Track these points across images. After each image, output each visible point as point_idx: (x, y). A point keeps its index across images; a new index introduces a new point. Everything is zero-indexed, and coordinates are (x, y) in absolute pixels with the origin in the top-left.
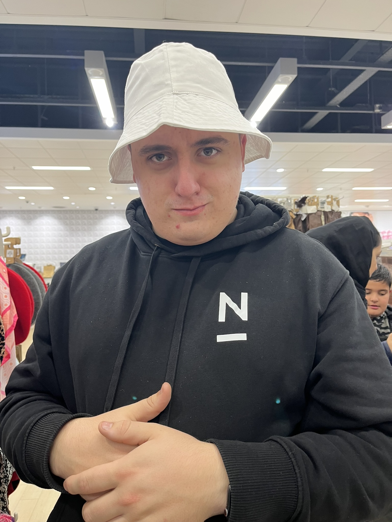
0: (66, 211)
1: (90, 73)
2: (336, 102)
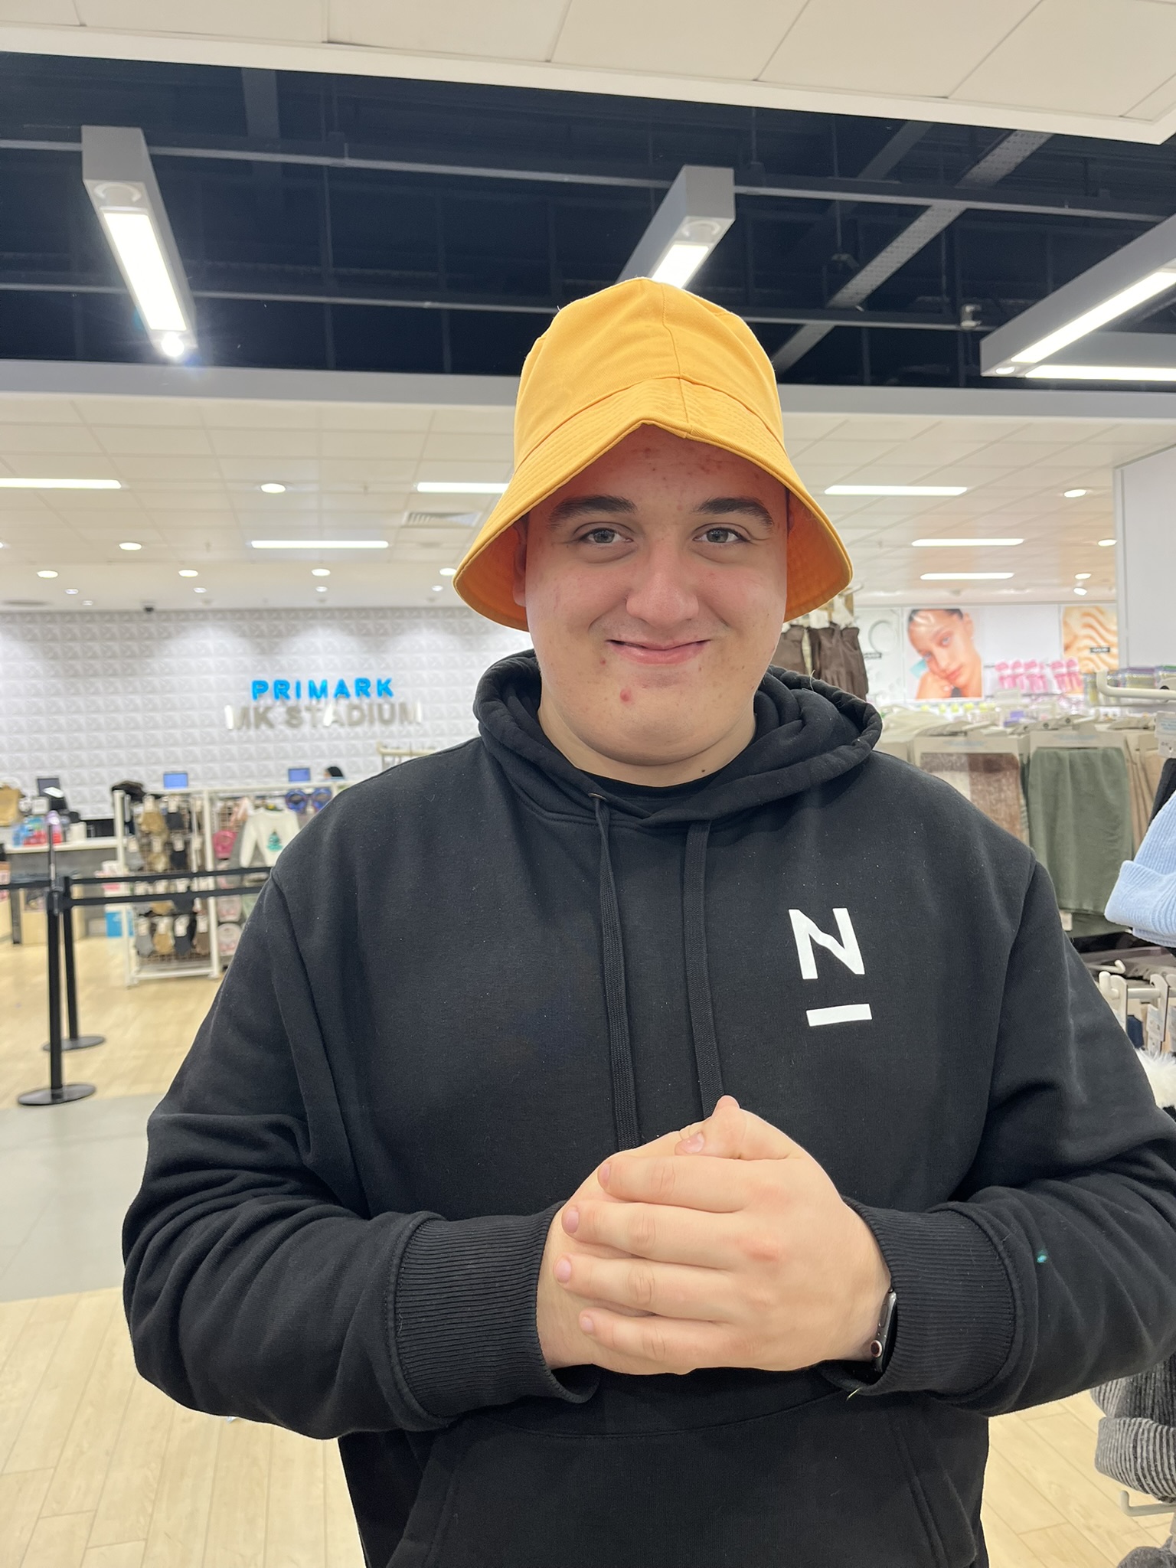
0: (51, 616)
1: (102, 195)
2: (851, 298)
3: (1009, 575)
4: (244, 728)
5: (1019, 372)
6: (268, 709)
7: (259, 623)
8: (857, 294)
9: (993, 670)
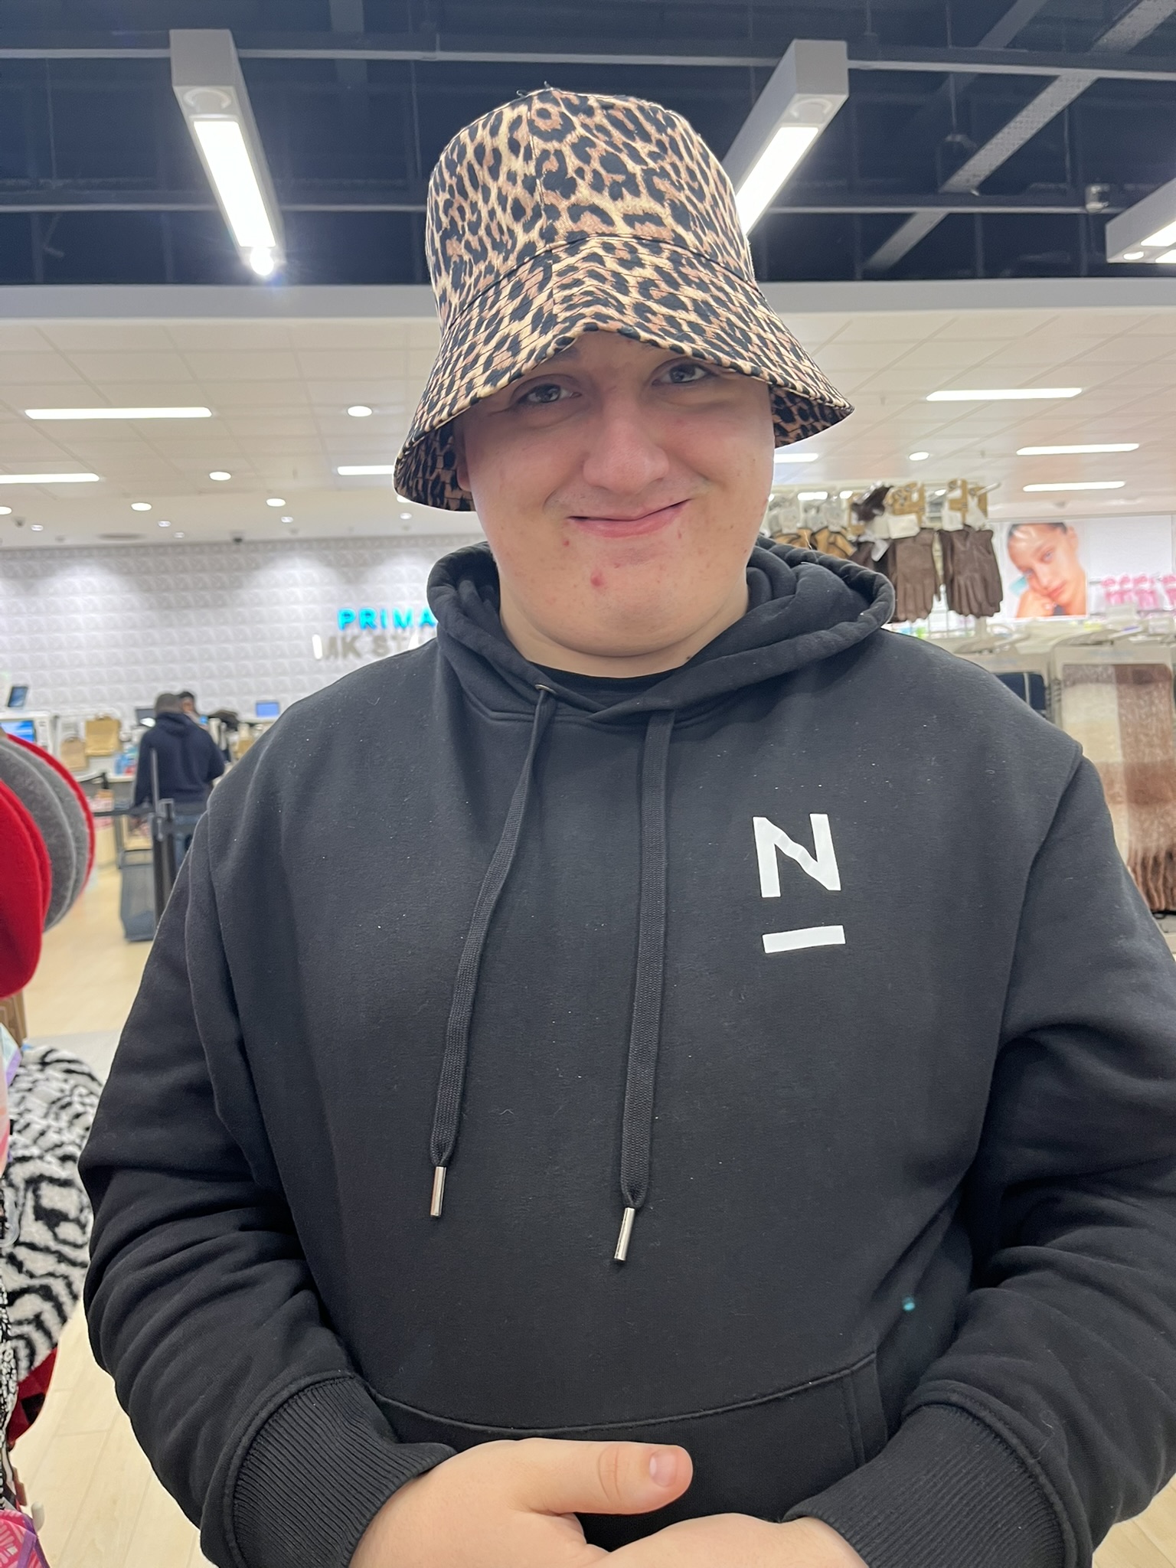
0: (144, 549)
1: (192, 103)
2: (968, 181)
3: (1121, 484)
4: (332, 658)
5: (1149, 257)
6: (355, 638)
7: (345, 552)
8: (974, 176)
9: (1099, 586)
